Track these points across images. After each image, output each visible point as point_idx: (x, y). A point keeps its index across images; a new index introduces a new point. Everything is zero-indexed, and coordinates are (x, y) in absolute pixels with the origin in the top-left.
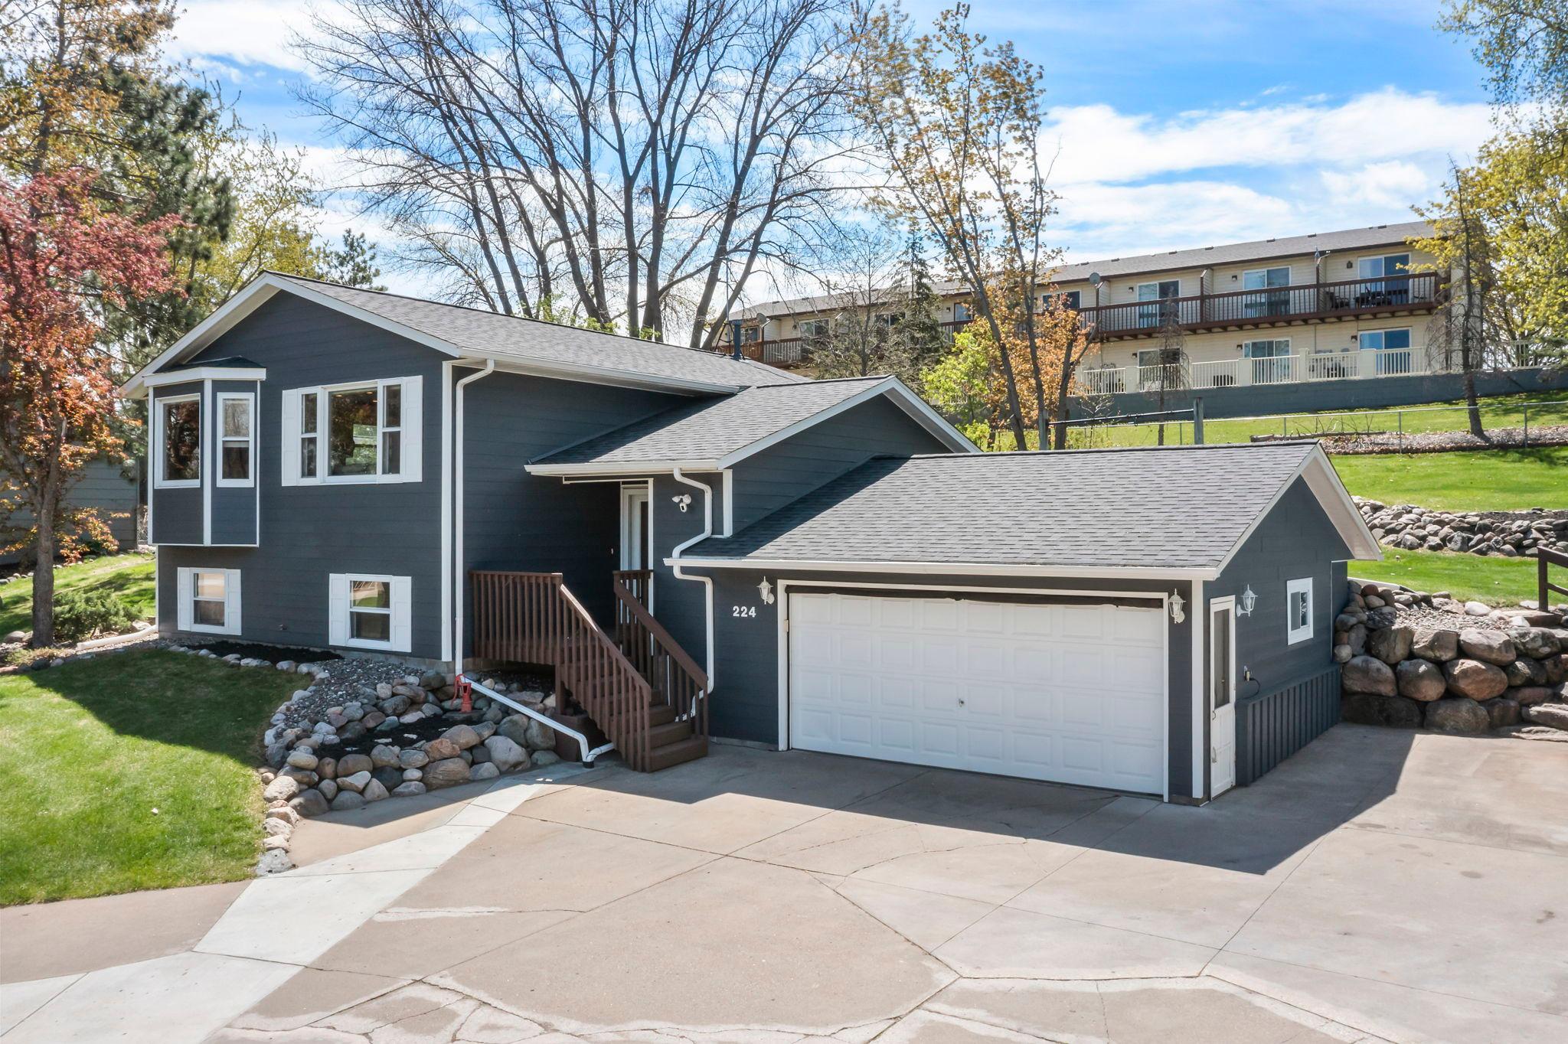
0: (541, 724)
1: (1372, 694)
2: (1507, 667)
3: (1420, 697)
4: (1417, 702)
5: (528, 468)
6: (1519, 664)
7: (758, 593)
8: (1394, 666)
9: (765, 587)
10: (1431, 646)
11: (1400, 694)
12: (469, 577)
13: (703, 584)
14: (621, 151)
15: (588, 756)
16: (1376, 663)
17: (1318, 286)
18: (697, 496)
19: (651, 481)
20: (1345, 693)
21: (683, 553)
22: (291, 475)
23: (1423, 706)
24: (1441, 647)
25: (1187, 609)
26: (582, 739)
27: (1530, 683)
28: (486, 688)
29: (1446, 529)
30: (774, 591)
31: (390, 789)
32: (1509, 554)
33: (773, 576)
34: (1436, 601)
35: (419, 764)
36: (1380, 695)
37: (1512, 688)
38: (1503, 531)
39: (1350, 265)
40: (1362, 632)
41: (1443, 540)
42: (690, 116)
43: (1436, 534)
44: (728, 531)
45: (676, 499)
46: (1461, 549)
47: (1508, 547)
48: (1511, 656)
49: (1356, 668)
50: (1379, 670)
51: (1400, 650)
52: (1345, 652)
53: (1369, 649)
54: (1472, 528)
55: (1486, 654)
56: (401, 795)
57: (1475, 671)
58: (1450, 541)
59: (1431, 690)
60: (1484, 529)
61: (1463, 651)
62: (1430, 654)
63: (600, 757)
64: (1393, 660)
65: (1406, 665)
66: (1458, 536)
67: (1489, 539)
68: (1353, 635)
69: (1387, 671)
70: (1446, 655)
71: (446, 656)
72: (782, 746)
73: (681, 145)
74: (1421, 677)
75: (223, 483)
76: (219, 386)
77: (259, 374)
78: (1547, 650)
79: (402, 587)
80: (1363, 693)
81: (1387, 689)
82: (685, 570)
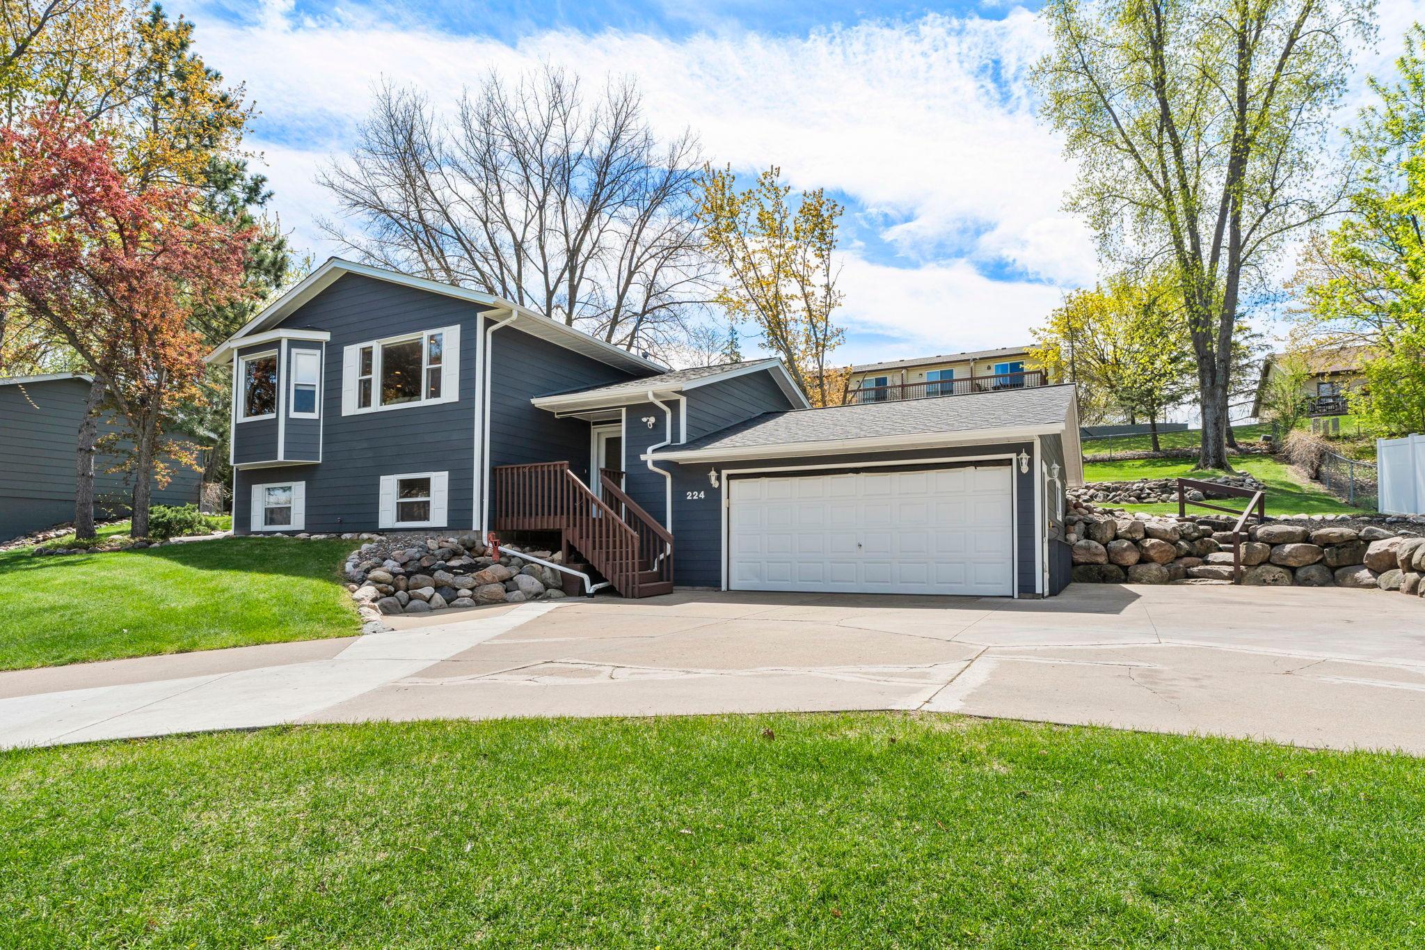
0: (552, 569)
1: (1092, 563)
2: (1174, 543)
3: (1123, 562)
4: (1121, 566)
5: (534, 401)
6: (1182, 543)
7: (708, 479)
8: (1105, 545)
9: (713, 474)
10: (1129, 531)
11: (1110, 562)
12: (493, 471)
13: (664, 477)
14: (546, 273)
15: (590, 589)
16: (1094, 543)
17: (972, 379)
18: (660, 416)
19: (624, 410)
20: (1075, 564)
21: (654, 451)
22: (350, 406)
23: (1125, 568)
24: (1136, 531)
25: (1030, 461)
26: (586, 577)
27: (1189, 554)
28: (506, 549)
29: (1092, 491)
30: (719, 478)
31: (448, 602)
32: (1133, 502)
33: (719, 466)
34: (1117, 513)
35: (470, 586)
36: (1098, 564)
37: (1178, 557)
38: (1127, 490)
39: (989, 368)
40: (1082, 525)
41: (1091, 497)
43: (1085, 494)
44: (683, 440)
45: (644, 420)
46: (1103, 501)
47: (1132, 498)
48: (1177, 537)
49: (1080, 547)
50: (1096, 547)
51: (1110, 534)
52: (1073, 537)
53: (1087, 536)
54: (1108, 489)
55: (1163, 535)
56: (455, 606)
57: (1160, 545)
58: (1096, 497)
59: (1131, 558)
60: (1116, 489)
61: (1148, 534)
62: (1129, 536)
63: (598, 592)
64: (1104, 541)
65: (1113, 544)
66: (1101, 494)
67: (1120, 495)
68: (1076, 527)
69: (1101, 547)
70: (1140, 536)
71: (476, 526)
72: (724, 588)
74: (1125, 550)
75: (293, 415)
76: (293, 343)
77: (325, 336)
78: (1196, 534)
79: (440, 481)
80: (1086, 564)
81: (1102, 559)
82: (655, 463)
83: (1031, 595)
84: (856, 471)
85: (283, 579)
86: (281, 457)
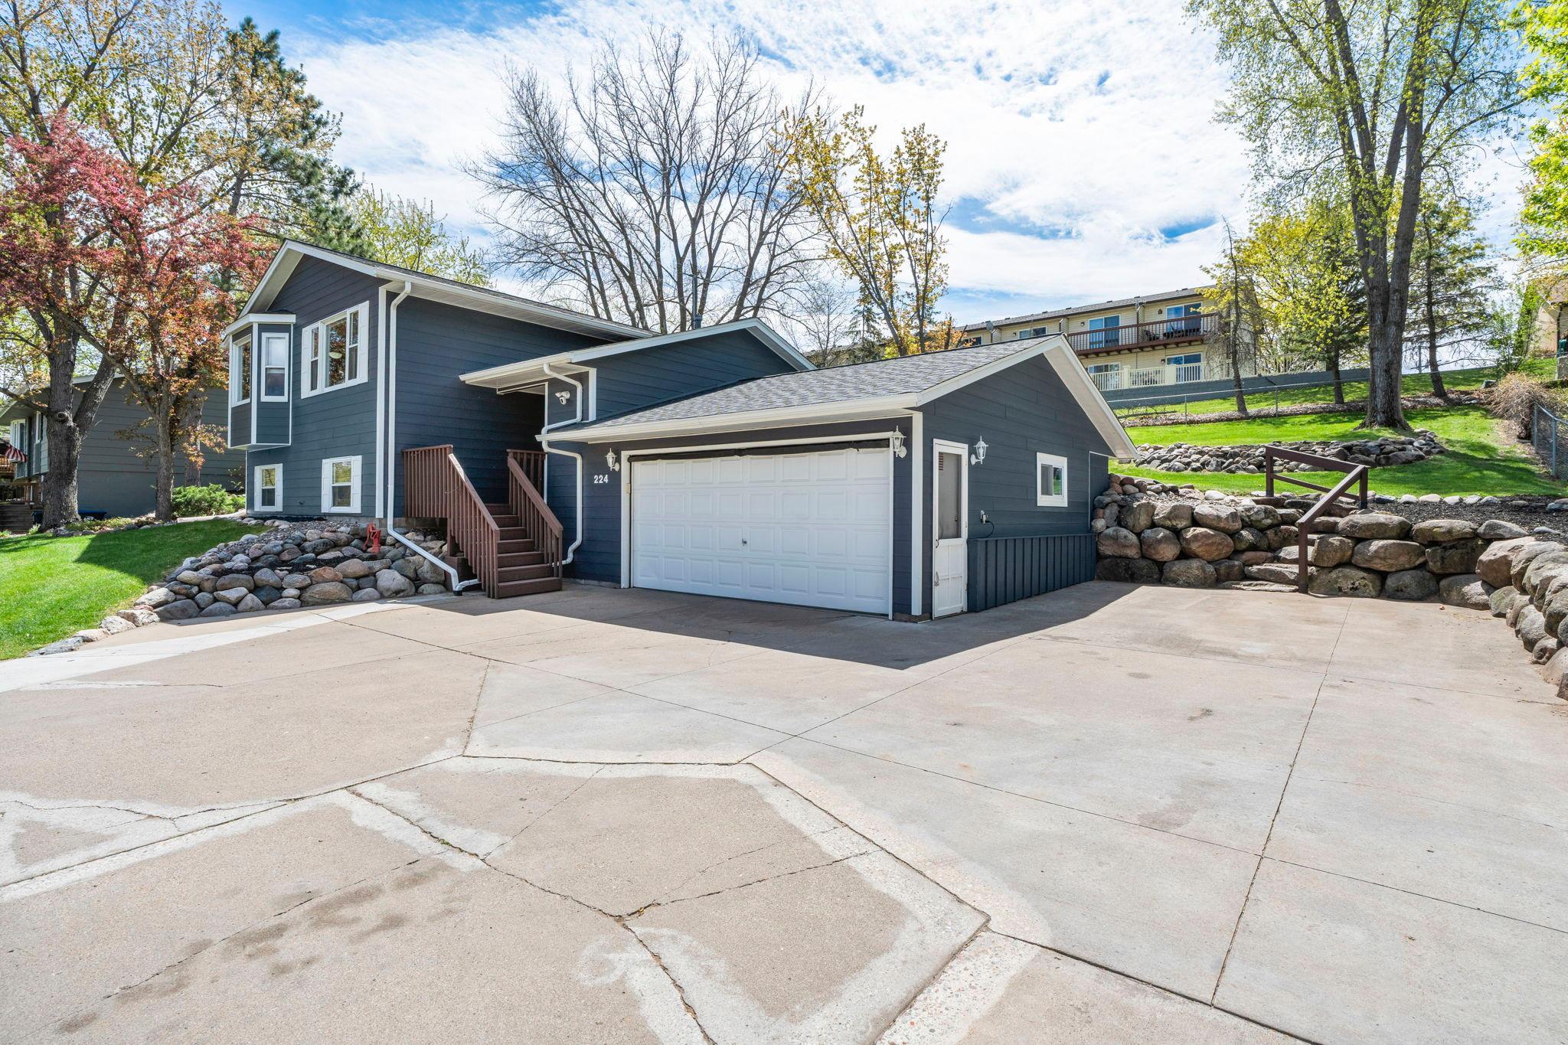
0: (432, 564)
1: (1120, 557)
2: (1233, 535)
3: (1157, 557)
4: (1155, 562)
5: (462, 378)
6: (1244, 533)
7: (605, 461)
8: (1138, 535)
9: (610, 457)
10: (1168, 517)
11: (1143, 557)
12: (401, 456)
13: (575, 459)
15: (457, 585)
16: (1124, 532)
17: (1138, 325)
18: (572, 390)
19: (546, 384)
20: (1100, 557)
21: (549, 431)
22: (306, 392)
23: (1161, 565)
24: (1176, 517)
25: (907, 443)
26: (453, 572)
27: (1253, 547)
29: (1206, 457)
30: (618, 460)
31: (266, 604)
32: (1252, 472)
33: (618, 447)
34: (1181, 491)
35: (298, 585)
36: (1127, 558)
37: (1237, 552)
38: (1248, 456)
39: (1160, 312)
40: (1115, 508)
41: (1203, 464)
42: (725, 223)
43: (1198, 460)
44: (592, 416)
45: (558, 395)
46: (1215, 470)
47: (1251, 467)
48: (1238, 525)
49: (1109, 537)
50: (1126, 537)
51: (1143, 520)
52: (1100, 524)
53: (1120, 522)
54: (1225, 455)
55: (1215, 523)
56: (273, 608)
57: (1206, 536)
58: (1208, 464)
59: (1168, 552)
60: (1234, 455)
61: (1195, 521)
62: (1168, 523)
63: (467, 589)
64: (1138, 530)
65: (1148, 533)
66: (1213, 461)
67: (1238, 462)
68: (1108, 511)
69: (1133, 538)
70: (1180, 524)
71: (379, 514)
72: (624, 584)
73: (719, 242)
74: (1160, 541)
75: (265, 399)
76: (264, 328)
77: (291, 319)
78: (1269, 521)
79: (356, 463)
80: (1113, 556)
81: (1132, 552)
82: (551, 444)
83: (906, 616)
84: (740, 452)
85: (116, 574)
86: (254, 441)
